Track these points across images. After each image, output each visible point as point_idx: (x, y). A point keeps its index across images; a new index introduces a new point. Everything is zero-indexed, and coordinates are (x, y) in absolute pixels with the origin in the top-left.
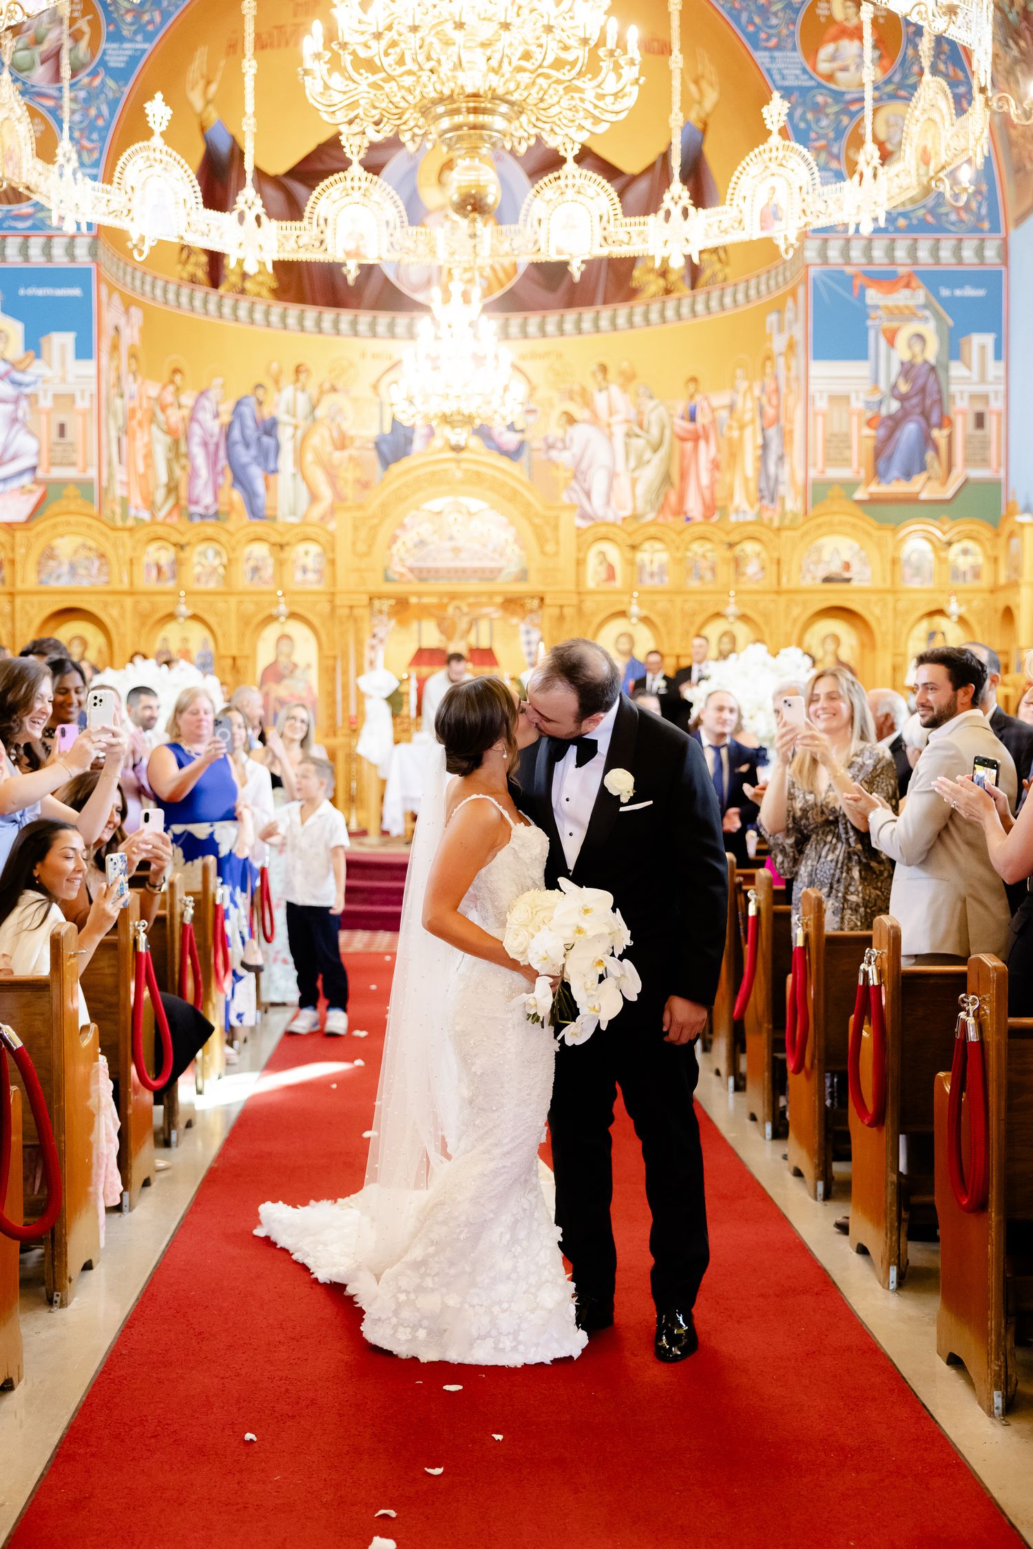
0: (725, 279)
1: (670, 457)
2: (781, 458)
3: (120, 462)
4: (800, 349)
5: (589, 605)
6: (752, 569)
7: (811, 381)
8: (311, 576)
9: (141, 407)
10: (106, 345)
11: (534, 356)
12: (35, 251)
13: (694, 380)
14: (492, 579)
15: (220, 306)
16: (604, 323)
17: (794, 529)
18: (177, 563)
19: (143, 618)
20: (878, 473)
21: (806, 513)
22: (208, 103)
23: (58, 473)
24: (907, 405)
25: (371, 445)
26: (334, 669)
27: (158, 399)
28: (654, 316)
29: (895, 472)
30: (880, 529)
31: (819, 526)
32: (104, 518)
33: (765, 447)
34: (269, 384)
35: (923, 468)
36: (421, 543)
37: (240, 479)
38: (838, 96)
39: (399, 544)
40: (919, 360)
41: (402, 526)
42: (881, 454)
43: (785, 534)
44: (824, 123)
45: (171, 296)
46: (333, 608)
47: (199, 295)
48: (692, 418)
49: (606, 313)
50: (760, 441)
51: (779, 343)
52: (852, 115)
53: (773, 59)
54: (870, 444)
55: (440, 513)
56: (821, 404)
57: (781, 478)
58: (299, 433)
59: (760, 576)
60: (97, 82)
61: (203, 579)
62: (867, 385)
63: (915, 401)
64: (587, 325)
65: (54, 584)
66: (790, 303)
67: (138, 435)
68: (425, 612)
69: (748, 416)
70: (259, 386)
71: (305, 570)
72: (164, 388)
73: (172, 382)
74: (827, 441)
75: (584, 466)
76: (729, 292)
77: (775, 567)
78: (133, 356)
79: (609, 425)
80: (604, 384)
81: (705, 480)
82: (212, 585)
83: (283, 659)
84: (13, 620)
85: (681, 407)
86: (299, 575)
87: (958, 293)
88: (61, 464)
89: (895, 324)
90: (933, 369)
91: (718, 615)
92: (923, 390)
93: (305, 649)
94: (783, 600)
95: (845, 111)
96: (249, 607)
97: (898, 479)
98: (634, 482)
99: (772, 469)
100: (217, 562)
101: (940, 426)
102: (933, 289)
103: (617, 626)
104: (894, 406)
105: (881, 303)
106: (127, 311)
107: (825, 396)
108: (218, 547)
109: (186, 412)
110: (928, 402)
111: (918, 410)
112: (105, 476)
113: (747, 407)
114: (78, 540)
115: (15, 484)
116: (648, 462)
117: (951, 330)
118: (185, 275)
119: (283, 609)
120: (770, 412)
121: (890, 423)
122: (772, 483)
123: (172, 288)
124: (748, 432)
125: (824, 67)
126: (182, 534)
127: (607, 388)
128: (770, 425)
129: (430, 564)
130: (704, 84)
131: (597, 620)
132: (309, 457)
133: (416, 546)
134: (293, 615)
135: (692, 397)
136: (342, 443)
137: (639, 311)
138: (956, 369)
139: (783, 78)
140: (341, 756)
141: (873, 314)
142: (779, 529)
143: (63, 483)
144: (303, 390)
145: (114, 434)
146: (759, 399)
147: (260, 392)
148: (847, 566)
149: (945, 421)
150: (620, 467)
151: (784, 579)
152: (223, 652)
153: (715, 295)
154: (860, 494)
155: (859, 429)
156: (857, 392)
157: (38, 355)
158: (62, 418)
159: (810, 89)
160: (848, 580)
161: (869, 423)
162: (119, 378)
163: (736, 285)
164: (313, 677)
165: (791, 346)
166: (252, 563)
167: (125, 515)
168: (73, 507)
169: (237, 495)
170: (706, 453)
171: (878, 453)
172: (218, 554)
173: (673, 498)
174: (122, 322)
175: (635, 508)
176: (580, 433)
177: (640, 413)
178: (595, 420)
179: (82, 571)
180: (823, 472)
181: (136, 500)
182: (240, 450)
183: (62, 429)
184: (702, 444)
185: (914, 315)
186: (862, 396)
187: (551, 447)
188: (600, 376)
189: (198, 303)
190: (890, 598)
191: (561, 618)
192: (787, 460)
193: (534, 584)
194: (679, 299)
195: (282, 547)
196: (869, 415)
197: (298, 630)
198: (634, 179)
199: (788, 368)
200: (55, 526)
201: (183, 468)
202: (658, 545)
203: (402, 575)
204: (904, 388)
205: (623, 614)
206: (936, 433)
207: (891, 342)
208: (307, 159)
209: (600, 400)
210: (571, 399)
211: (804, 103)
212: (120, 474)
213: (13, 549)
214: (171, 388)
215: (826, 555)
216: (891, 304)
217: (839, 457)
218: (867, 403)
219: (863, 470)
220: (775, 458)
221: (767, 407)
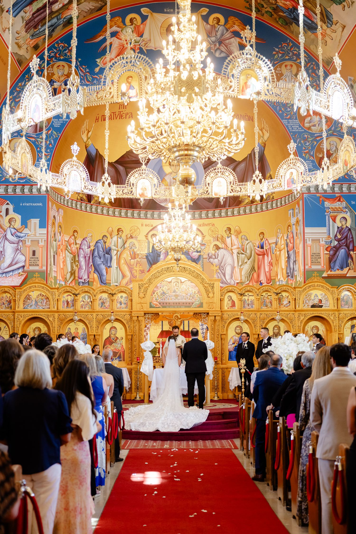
0: (273, 198)
1: (254, 261)
2: (295, 261)
3: (54, 265)
4: (301, 223)
5: (225, 316)
6: (285, 302)
7: (305, 234)
8: (123, 305)
9: (62, 244)
10: (50, 222)
11: (204, 225)
12: (26, 191)
13: (262, 233)
14: (189, 307)
15: (91, 209)
16: (229, 213)
17: (301, 288)
18: (74, 301)
19: (61, 321)
20: (330, 268)
21: (305, 282)
22: (88, 138)
23: (32, 268)
24: (340, 242)
25: (145, 257)
26: (131, 339)
27: (68, 241)
28: (247, 211)
29: (337, 267)
30: (332, 288)
31: (310, 287)
32: (48, 284)
33: (289, 257)
34: (108, 236)
35: (347, 265)
36: (164, 293)
37: (97, 270)
38: (312, 135)
39: (156, 294)
40: (344, 226)
41: (156, 287)
42: (331, 260)
43: (296, 289)
44: (308, 144)
45: (74, 205)
46: (131, 317)
47: (84, 204)
48: (262, 247)
49: (230, 210)
50: (287, 256)
51: (293, 221)
52: (317, 141)
53: (288, 122)
54: (328, 256)
55: (171, 282)
56: (309, 243)
57: (295, 269)
58: (119, 253)
59: (288, 305)
60: (50, 132)
61: (84, 307)
62: (326, 236)
63: (343, 241)
64: (223, 214)
65: (29, 309)
66: (297, 206)
67: (61, 254)
68: (165, 318)
69: (283, 246)
70: (105, 236)
71: (121, 303)
72: (70, 237)
73: (74, 235)
74: (311, 256)
75: (222, 264)
76: (274, 202)
77: (294, 301)
78: (60, 226)
79: (232, 250)
80: (230, 235)
81: (267, 270)
82: (87, 309)
83: (112, 335)
84: (14, 322)
85: (257, 243)
86: (119, 305)
88: (33, 265)
89: (335, 214)
90: (350, 230)
91: (273, 319)
92: (346, 237)
93: (121, 332)
94: (297, 314)
95: (315, 140)
96: (100, 317)
97: (338, 270)
98: (241, 270)
99: (292, 266)
100: (89, 300)
101: (353, 250)
102: (349, 202)
103: (235, 324)
104: (336, 243)
105: (330, 206)
106: (58, 211)
107: (310, 239)
108: (89, 294)
109: (78, 246)
110: (348, 241)
111: (345, 245)
112: (49, 269)
113: (282, 243)
114: (39, 293)
115: (16, 272)
116: (246, 263)
118: (79, 197)
119: (113, 318)
120: (291, 245)
121: (334, 249)
122: (292, 271)
123: (74, 202)
124: (282, 252)
125: (307, 125)
126: (76, 290)
127: (230, 236)
128: (290, 250)
129: (167, 301)
130: (264, 131)
131: (228, 321)
132: (122, 261)
133: (161, 294)
134: (117, 320)
135: (262, 240)
136: (134, 256)
137: (242, 209)
139: (292, 129)
140: (133, 372)
141: (327, 211)
142: (295, 288)
143: (34, 272)
144: (121, 237)
145: (52, 254)
146: (286, 240)
147: (105, 239)
148: (321, 301)
150: (236, 265)
151: (297, 307)
152: (90, 333)
153: (270, 203)
154: (325, 275)
155: (323, 252)
156: (322, 238)
157: (26, 227)
158: (34, 249)
159: (302, 132)
160: (321, 306)
161: (327, 249)
162: (55, 234)
163: (277, 200)
164: (124, 342)
165: (297, 222)
166: (102, 301)
167: (55, 283)
168: (37, 281)
169: (96, 276)
170: (267, 260)
171: (330, 260)
172: (89, 297)
173: (255, 275)
174: (56, 215)
175: (241, 280)
176: (221, 252)
177: (242, 245)
178: (226, 248)
179: (40, 304)
180: (311, 267)
181: (60, 278)
182: (97, 259)
183: (34, 253)
184: (266, 256)
185: (342, 210)
186: (324, 240)
187: (210, 258)
188: (228, 232)
189: (83, 207)
190: (337, 313)
191: (215, 320)
192: (297, 262)
193: (205, 308)
194: (257, 205)
195: (113, 295)
196: (327, 246)
197: (118, 325)
198: (240, 163)
199: (297, 229)
200: (30, 287)
201: (77, 266)
202: (250, 294)
203: (156, 305)
204: (339, 237)
205: (238, 319)
206: (351, 253)
207: (334, 221)
208: (123, 157)
209: (228, 241)
210: (218, 240)
211: (300, 137)
212: (54, 268)
213: (15, 296)
214: (73, 237)
215: (312, 297)
216: (333, 207)
217: (316, 261)
218: (326, 242)
219: (325, 266)
220: (292, 262)
221: (289, 243)
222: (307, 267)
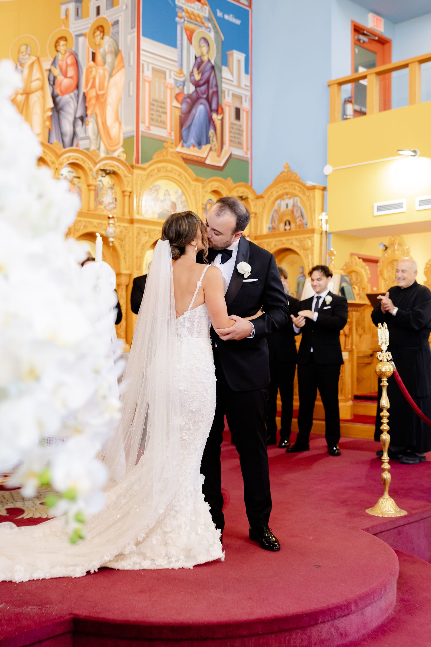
7: (142, 52)
20: (182, 139)
24: (198, 89)
29: (192, 140)
30: (196, 180)
31: (158, 171)
33: (57, 109)
35: (208, 142)
40: (205, 58)
42: (184, 124)
43: (134, 172)
50: (52, 105)
54: (178, 113)
56: (147, 73)
59: (112, 206)
62: (176, 68)
63: (203, 88)
69: (33, 85)
74: (151, 104)
87: (226, 17)
89: (192, 26)
90: (213, 68)
92: (207, 82)
97: (194, 146)
99: (67, 128)
101: (217, 111)
102: (213, 9)
104: (192, 88)
105: (185, 7)
107: (150, 66)
110: (211, 91)
111: (205, 96)
113: (32, 78)
117: (223, 42)
120: (65, 82)
121: (188, 100)
124: (34, 98)
128: (63, 94)
138: (225, 73)
141: (179, 14)
142: (130, 167)
146: (50, 70)
149: (219, 110)
155: (171, 102)
156: (170, 70)
161: (177, 97)
171: (182, 123)
180: (148, 128)
185: (203, 23)
186: (173, 75)
196: (177, 91)
204: (197, 77)
206: (214, 116)
207: (190, 39)
216: (190, 9)
217: (159, 119)
218: (176, 81)
219: (173, 133)
220: (71, 119)
221: (60, 78)
222: (142, 128)
